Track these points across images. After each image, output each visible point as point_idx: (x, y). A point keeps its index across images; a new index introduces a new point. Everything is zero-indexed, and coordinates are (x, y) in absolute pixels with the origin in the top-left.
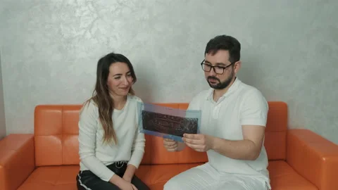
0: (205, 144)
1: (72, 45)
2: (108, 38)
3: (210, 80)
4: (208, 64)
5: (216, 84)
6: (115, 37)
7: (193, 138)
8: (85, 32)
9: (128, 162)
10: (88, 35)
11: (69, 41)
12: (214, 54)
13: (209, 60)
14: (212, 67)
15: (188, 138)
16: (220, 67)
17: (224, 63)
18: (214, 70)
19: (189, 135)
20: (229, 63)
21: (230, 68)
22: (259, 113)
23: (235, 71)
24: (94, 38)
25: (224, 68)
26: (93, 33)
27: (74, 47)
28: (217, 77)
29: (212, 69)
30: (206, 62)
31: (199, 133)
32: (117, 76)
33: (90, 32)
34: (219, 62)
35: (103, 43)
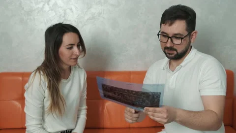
0: (167, 117)
1: (32, 17)
2: (65, 10)
3: (166, 51)
4: (164, 35)
5: (173, 55)
6: (71, 9)
7: (155, 112)
8: (44, 5)
9: (72, 130)
10: (47, 8)
11: (29, 13)
12: (171, 25)
13: (166, 31)
14: (169, 37)
15: (150, 111)
16: (177, 38)
17: (181, 33)
18: (172, 40)
19: (151, 109)
20: (186, 33)
21: (188, 38)
22: (219, 84)
23: (192, 41)
24: (52, 10)
25: (182, 39)
26: (51, 5)
27: (34, 19)
28: (175, 47)
29: (170, 39)
30: (163, 32)
31: (162, 106)
32: (69, 46)
33: (48, 4)
34: (176, 32)
35: (61, 15)
